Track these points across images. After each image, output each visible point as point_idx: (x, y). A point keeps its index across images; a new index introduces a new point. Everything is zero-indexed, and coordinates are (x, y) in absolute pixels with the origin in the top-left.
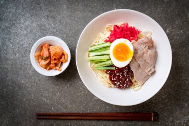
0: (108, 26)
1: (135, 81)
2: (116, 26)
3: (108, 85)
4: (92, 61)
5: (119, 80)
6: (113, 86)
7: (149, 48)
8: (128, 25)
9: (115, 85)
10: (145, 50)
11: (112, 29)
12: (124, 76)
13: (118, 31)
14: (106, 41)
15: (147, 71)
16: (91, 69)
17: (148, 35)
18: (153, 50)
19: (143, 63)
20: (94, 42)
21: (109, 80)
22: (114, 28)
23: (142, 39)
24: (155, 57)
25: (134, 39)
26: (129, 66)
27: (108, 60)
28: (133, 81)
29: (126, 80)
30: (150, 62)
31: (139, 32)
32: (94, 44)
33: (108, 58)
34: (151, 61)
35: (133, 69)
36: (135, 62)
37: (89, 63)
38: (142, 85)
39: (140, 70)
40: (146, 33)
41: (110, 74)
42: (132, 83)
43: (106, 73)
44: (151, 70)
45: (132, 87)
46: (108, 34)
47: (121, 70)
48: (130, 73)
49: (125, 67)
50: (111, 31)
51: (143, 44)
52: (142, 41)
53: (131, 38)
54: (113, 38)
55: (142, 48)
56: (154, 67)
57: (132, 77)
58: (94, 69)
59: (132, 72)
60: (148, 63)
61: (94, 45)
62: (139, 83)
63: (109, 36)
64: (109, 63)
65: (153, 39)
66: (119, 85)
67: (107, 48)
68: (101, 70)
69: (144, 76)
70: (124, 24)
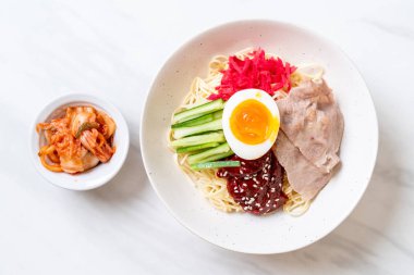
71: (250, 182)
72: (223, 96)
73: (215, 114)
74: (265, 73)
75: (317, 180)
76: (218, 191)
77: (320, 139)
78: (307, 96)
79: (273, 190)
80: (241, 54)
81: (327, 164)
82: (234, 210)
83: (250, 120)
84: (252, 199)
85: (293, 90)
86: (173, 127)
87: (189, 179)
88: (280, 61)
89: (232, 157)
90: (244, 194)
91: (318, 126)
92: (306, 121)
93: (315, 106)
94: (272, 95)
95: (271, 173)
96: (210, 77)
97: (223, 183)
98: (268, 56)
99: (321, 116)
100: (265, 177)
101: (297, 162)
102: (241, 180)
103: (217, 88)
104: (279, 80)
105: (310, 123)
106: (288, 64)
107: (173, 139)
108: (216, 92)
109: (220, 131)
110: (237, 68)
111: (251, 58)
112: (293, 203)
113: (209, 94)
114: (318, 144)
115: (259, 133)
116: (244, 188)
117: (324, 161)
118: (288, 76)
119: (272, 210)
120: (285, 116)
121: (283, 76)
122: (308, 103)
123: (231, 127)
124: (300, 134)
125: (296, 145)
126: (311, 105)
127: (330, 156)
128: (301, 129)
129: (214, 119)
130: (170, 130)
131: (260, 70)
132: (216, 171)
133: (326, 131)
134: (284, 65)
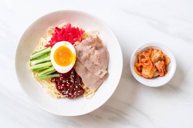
71: (65, 84)
73: (48, 53)
74: (70, 34)
75: (97, 82)
76: (52, 88)
77: (97, 63)
78: (90, 44)
79: (77, 87)
80: (60, 27)
81: (101, 74)
82: (60, 97)
83: (63, 55)
84: (67, 92)
85: (83, 41)
86: (31, 60)
87: (40, 84)
88: (78, 28)
89: (56, 72)
90: (63, 89)
91: (96, 57)
92: (90, 55)
93: (94, 48)
95: (75, 79)
97: (54, 85)
98: (72, 26)
99: (97, 52)
100: (72, 81)
101: (87, 73)
102: (61, 83)
103: (50, 42)
104: (77, 37)
105: (92, 56)
106: (81, 30)
107: (31, 66)
108: (49, 44)
109: (50, 61)
110: (58, 32)
111: (65, 27)
112: (87, 93)
113: (46, 44)
114: (96, 65)
115: (67, 61)
116: (63, 86)
117: (99, 73)
118: (81, 35)
119: (77, 96)
120: (79, 53)
121: (78, 35)
122: (90, 47)
123: (54, 59)
124: (87, 61)
125: (85, 65)
126: (92, 47)
127: (102, 71)
128: (87, 59)
129: (48, 55)
130: (30, 61)
131: (68, 32)
132: (50, 79)
133: (99, 59)
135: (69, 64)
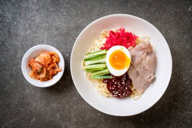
0: (103, 32)
1: (135, 90)
2: (112, 32)
3: (106, 95)
4: (88, 70)
5: (117, 89)
6: (111, 96)
7: (147, 54)
8: (124, 30)
9: (113, 94)
10: (143, 56)
11: (108, 35)
12: (122, 85)
13: (114, 38)
14: (102, 49)
15: (146, 78)
16: (87, 79)
17: (146, 40)
18: (153, 56)
19: (142, 70)
20: (90, 49)
21: (107, 90)
22: (110, 35)
23: (140, 45)
24: (154, 63)
25: (131, 45)
26: (127, 74)
27: (105, 69)
28: (133, 89)
29: (124, 88)
30: (149, 69)
31: (136, 38)
32: (89, 51)
33: (105, 67)
34: (150, 67)
35: (131, 77)
36: (134, 70)
37: (85, 72)
38: (142, 93)
39: (139, 78)
40: (145, 38)
41: (108, 84)
42: (132, 92)
43: (103, 82)
44: (150, 77)
45: (132, 96)
46: (104, 41)
47: (118, 79)
48: (129, 82)
49: (123, 75)
50: (107, 37)
51: (141, 50)
52: (140, 47)
53: (128, 44)
54: (109, 45)
55: (140, 54)
56: (154, 74)
57: (131, 85)
58: (90, 79)
59: (131, 80)
60: (148, 70)
61: (89, 53)
62: (139, 92)
63: (105, 43)
64: (106, 71)
65: (152, 44)
66: (117, 94)
67: (103, 56)
68: (98, 80)
69: (143, 84)
70: (120, 29)
71: (117, 85)
72: (106, 48)
73: (103, 55)
74: (124, 38)
75: (145, 85)
76: (103, 88)
77: (147, 68)
78: (142, 49)
79: (126, 88)
80: (115, 30)
81: (149, 78)
82: (109, 96)
83: (118, 59)
84: (117, 92)
85: (137, 46)
86: (85, 60)
87: (91, 83)
88: (131, 34)
89: (110, 74)
90: (114, 90)
91: (147, 62)
92: (142, 60)
93: (145, 53)
94: (127, 48)
95: (126, 82)
96: (101, 39)
97: (105, 85)
98: (127, 30)
99: (148, 58)
100: (123, 83)
102: (113, 84)
103: (104, 44)
104: (131, 42)
106: (135, 35)
107: (84, 65)
108: (104, 46)
109: (105, 63)
110: (113, 36)
111: (119, 32)
112: (134, 94)
113: (100, 47)
114: (146, 70)
115: (122, 65)
116: (114, 87)
118: (135, 40)
119: (125, 96)
120: (133, 57)
121: (132, 40)
122: (143, 52)
123: (110, 61)
124: (139, 66)
125: (137, 70)
126: (144, 53)
127: (151, 75)
128: (140, 63)
129: (102, 58)
130: (83, 61)
131: (123, 37)
132: (102, 80)
133: (150, 64)
134: (133, 35)
135: (124, 68)
